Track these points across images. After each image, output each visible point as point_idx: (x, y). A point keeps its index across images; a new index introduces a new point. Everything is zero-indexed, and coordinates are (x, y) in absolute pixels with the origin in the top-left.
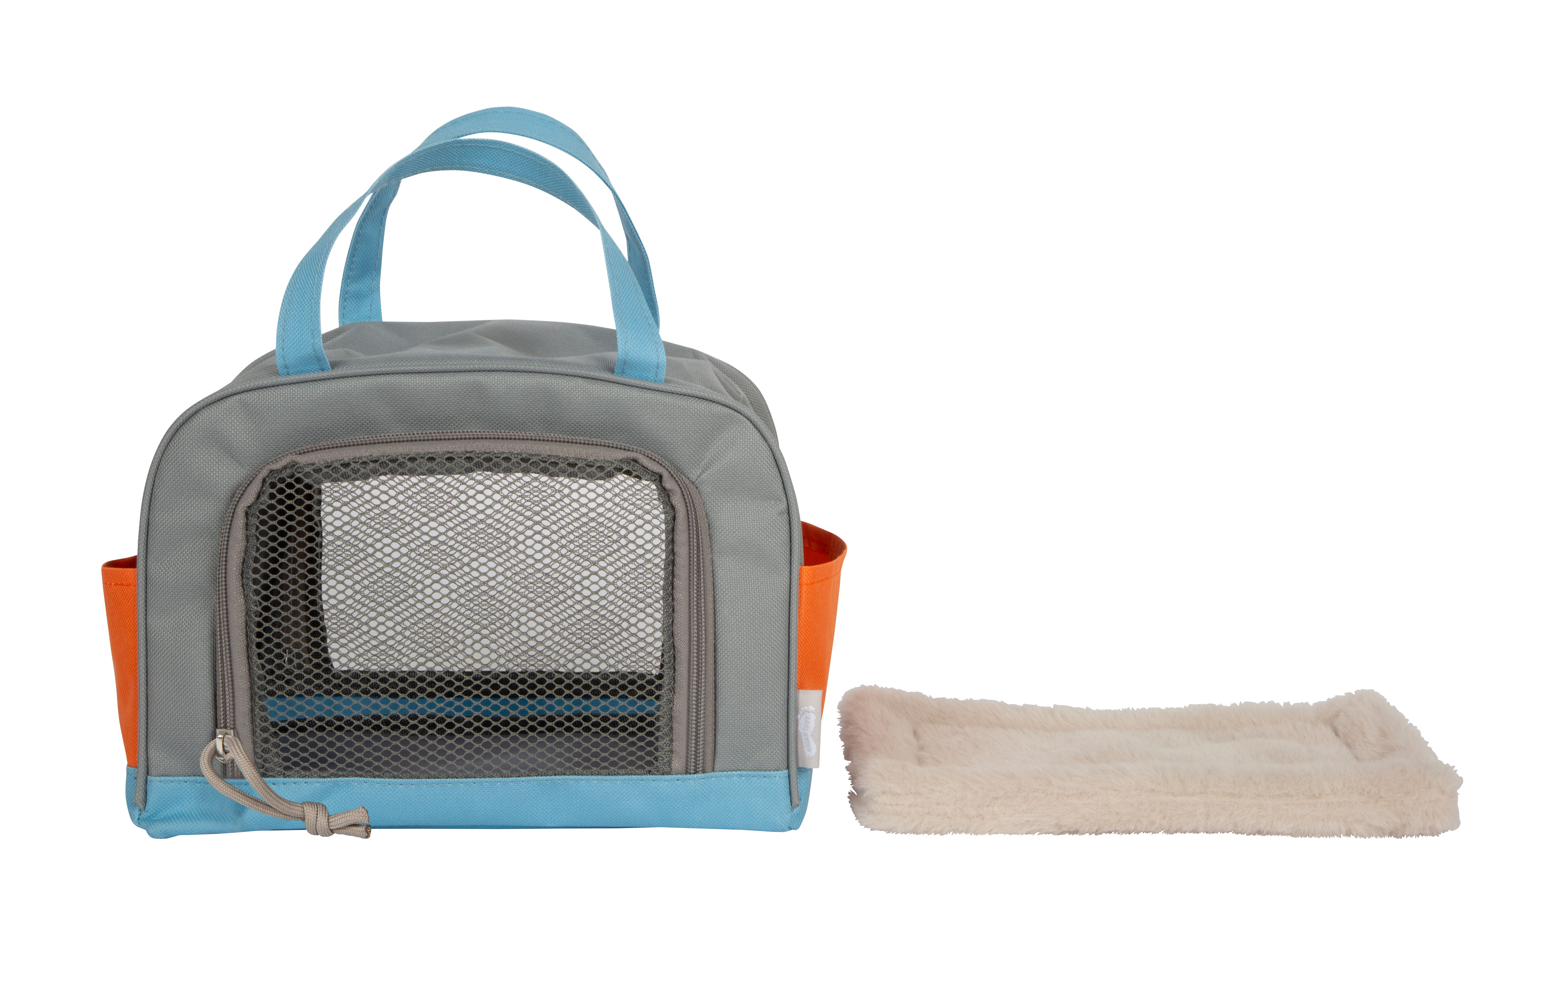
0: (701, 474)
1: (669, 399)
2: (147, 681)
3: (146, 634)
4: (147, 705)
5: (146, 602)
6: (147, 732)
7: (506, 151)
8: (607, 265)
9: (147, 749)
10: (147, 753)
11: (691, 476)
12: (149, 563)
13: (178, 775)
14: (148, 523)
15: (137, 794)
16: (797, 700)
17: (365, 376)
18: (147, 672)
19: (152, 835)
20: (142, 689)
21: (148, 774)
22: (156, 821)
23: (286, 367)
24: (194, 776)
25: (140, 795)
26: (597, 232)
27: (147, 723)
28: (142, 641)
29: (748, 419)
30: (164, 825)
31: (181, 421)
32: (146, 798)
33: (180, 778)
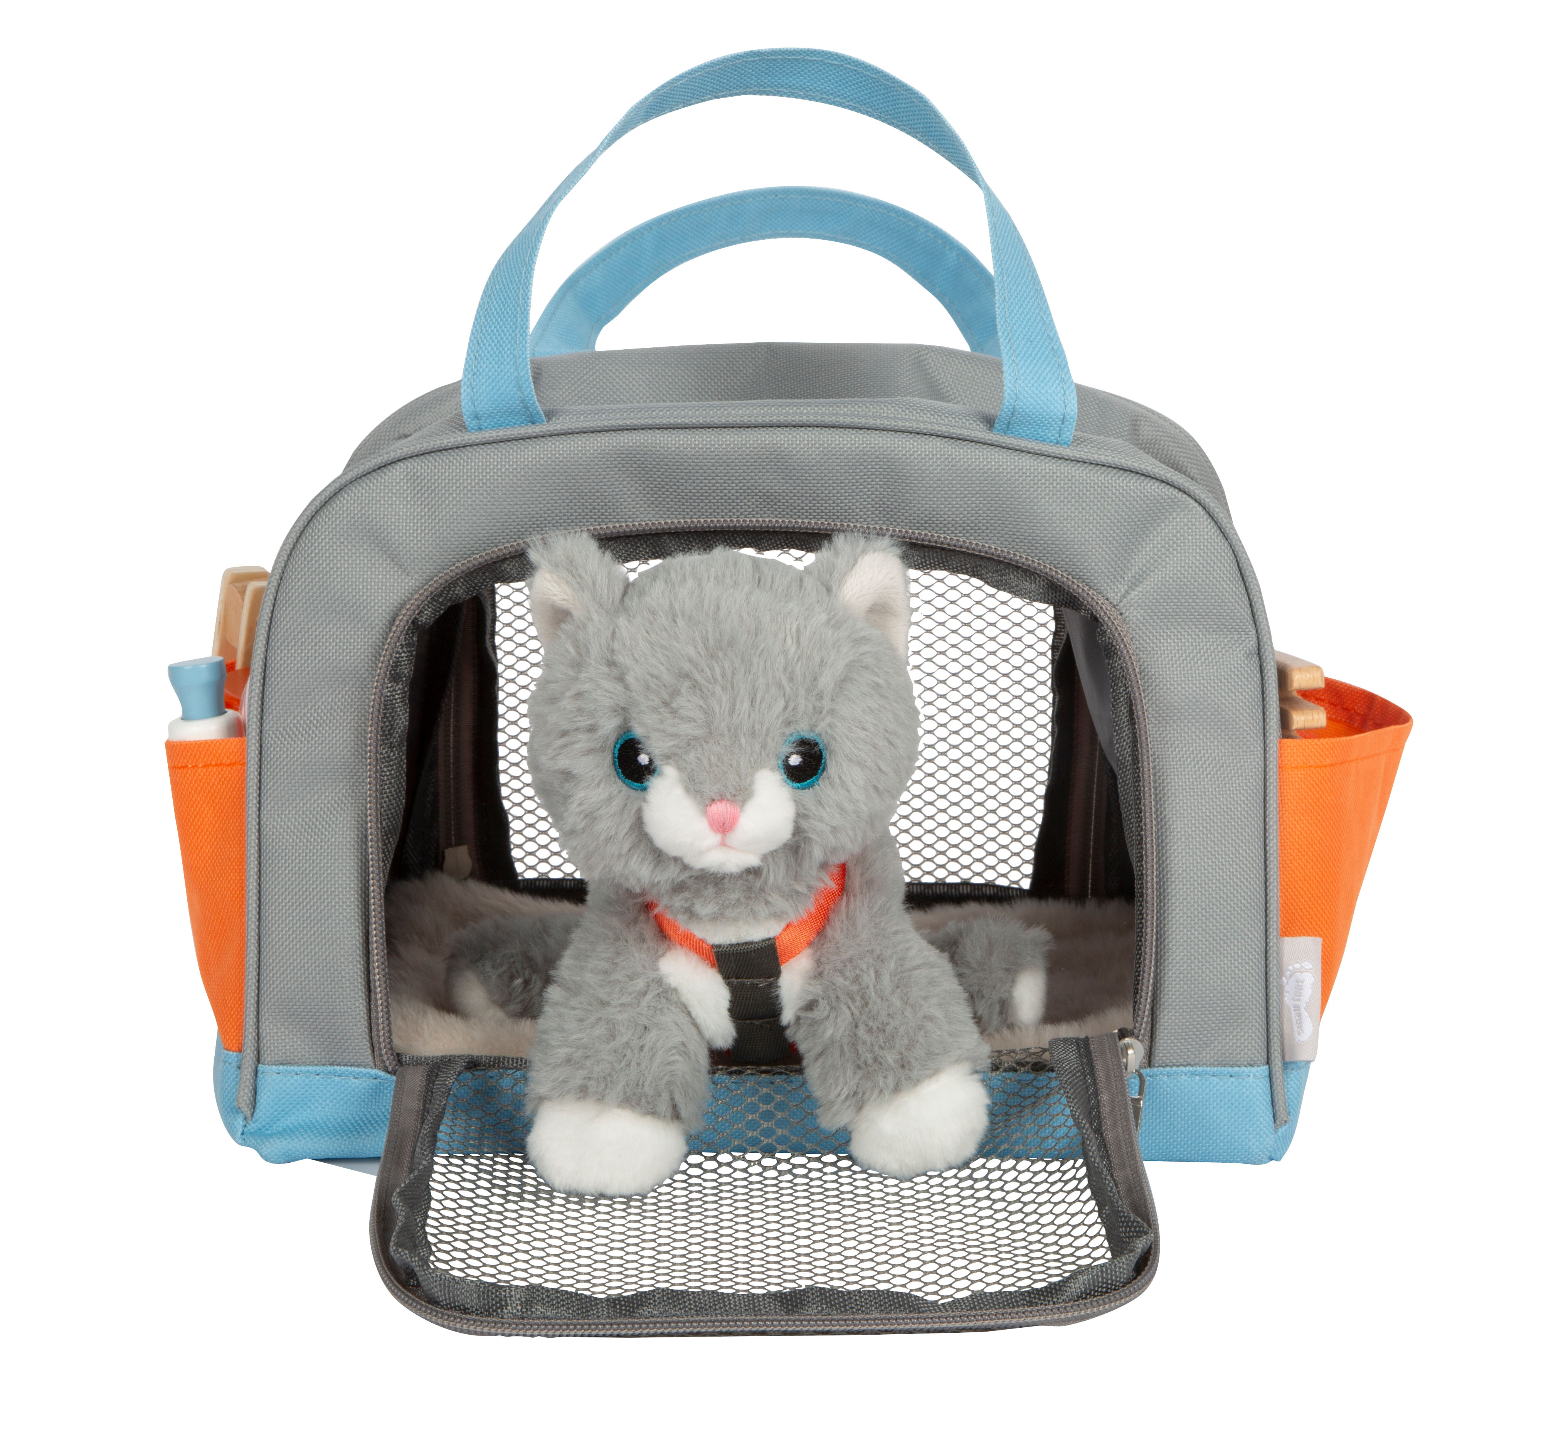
0: (1127, 592)
1: (1079, 471)
2: (259, 913)
3: (259, 839)
4: (259, 952)
5: (260, 788)
6: (258, 995)
7: (832, 65)
8: (993, 251)
9: (258, 1021)
10: (258, 1028)
11: (1111, 595)
12: (266, 727)
13: (305, 1064)
14: (265, 665)
15: (242, 1093)
16: (1279, 953)
17: (599, 432)
18: (259, 899)
19: (266, 1159)
20: (252, 925)
21: (258, 1061)
22: (271, 1136)
23: (477, 417)
24: (331, 1064)
25: (245, 1095)
26: (978, 194)
27: (258, 981)
28: (252, 851)
29: (1200, 504)
30: (284, 1142)
31: (317, 503)
32: (255, 1100)
33: (310, 1068)
